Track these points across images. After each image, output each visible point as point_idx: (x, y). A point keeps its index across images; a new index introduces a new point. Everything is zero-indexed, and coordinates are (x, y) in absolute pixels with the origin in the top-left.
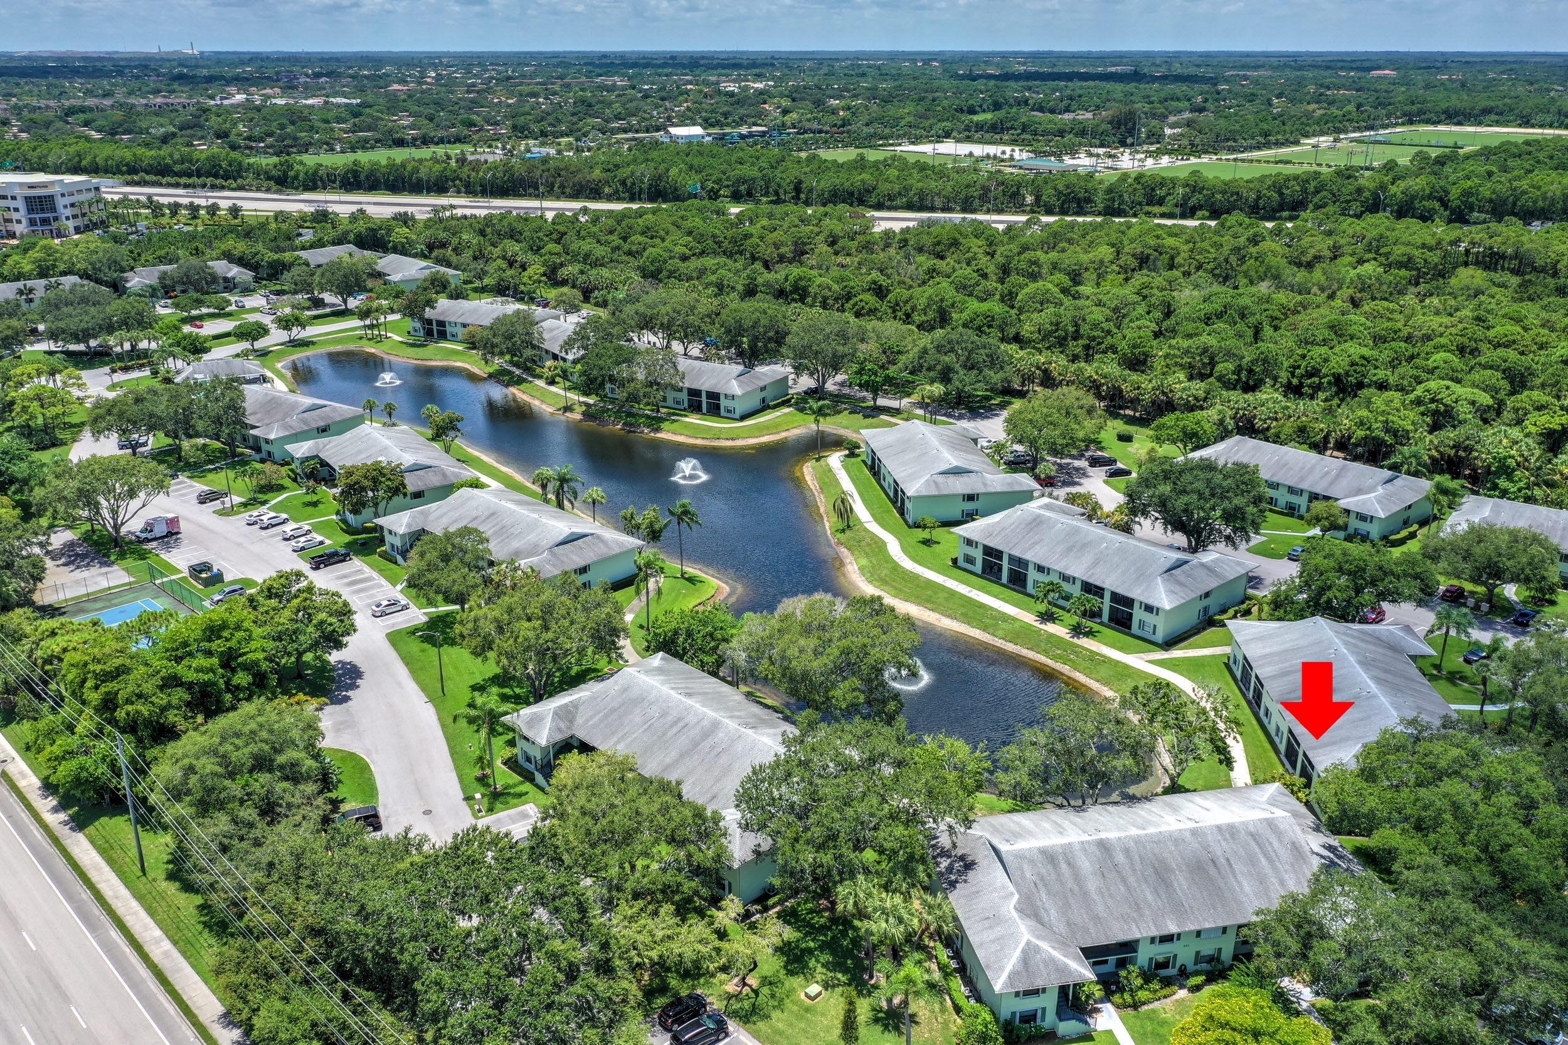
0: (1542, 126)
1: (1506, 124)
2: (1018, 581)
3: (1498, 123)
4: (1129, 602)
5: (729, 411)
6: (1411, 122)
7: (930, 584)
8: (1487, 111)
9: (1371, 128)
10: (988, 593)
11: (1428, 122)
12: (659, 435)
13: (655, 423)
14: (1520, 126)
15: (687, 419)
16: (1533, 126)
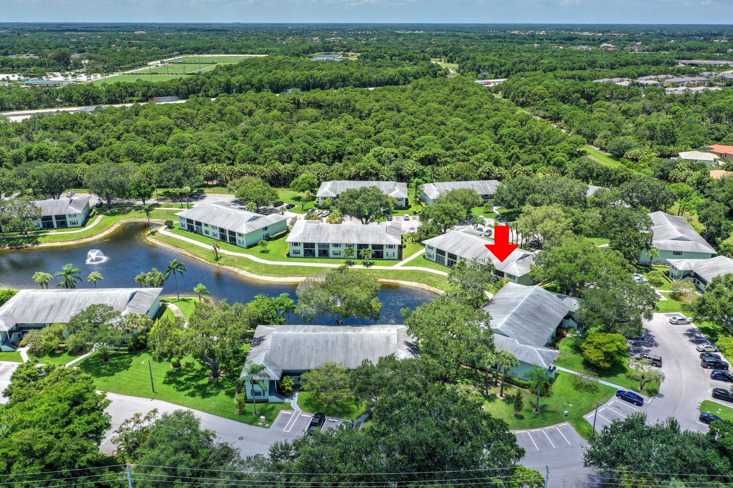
0: (233, 53)
1: (219, 53)
2: (324, 253)
3: (216, 53)
4: (381, 247)
5: (74, 224)
6: (182, 54)
7: (289, 267)
8: (209, 48)
9: (170, 57)
10: (316, 262)
11: (188, 53)
12: (40, 246)
13: (33, 240)
14: (225, 54)
15: (50, 234)
16: (230, 54)
